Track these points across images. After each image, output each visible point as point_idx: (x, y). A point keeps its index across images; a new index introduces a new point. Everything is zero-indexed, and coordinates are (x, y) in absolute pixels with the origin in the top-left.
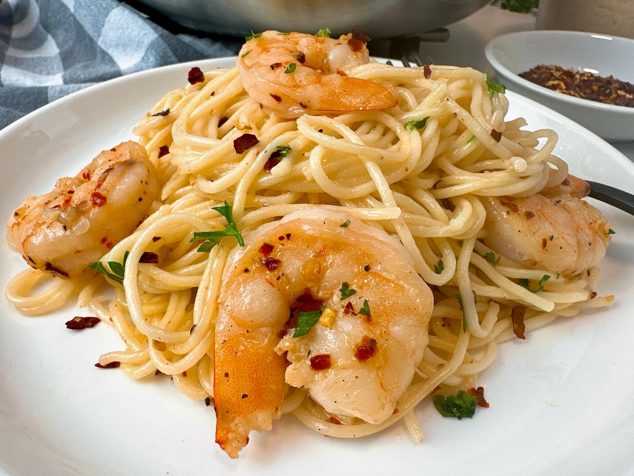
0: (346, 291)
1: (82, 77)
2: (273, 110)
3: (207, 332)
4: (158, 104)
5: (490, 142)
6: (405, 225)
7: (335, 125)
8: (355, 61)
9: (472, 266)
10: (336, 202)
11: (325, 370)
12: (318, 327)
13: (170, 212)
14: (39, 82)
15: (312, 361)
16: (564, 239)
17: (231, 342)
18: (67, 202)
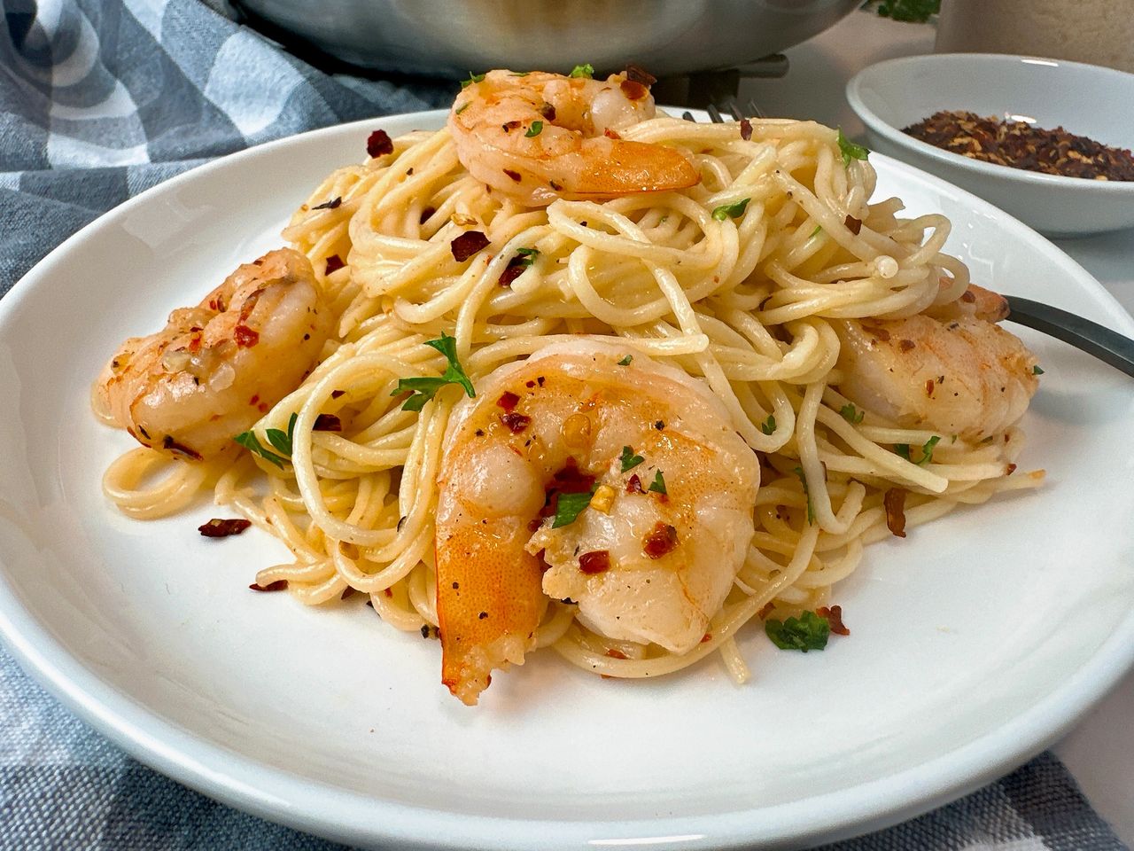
0: (630, 458)
1: (181, 149)
2: (508, 195)
3: (421, 529)
4: (319, 190)
5: (844, 235)
6: (715, 362)
7: (606, 215)
8: (633, 115)
9: (820, 427)
10: (611, 332)
11: (602, 574)
12: (590, 513)
13: (353, 354)
14: (109, 160)
15: (581, 561)
16: (961, 381)
17: (460, 537)
18: (196, 342)
